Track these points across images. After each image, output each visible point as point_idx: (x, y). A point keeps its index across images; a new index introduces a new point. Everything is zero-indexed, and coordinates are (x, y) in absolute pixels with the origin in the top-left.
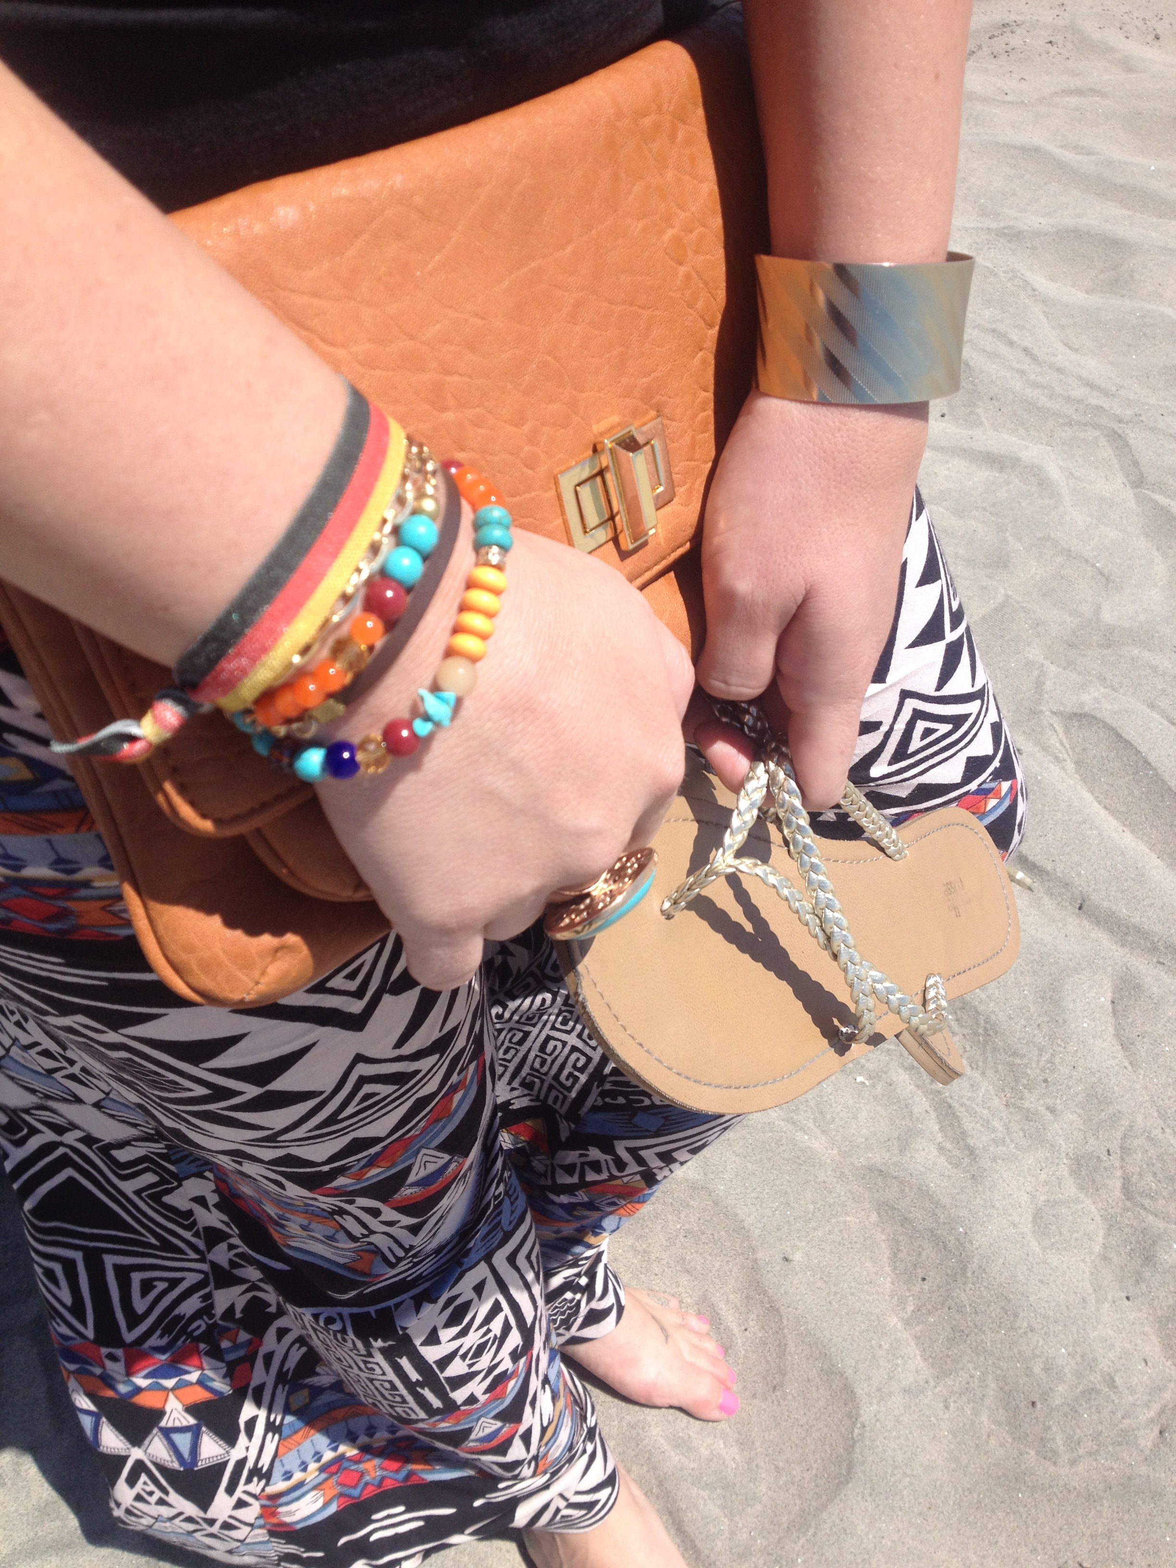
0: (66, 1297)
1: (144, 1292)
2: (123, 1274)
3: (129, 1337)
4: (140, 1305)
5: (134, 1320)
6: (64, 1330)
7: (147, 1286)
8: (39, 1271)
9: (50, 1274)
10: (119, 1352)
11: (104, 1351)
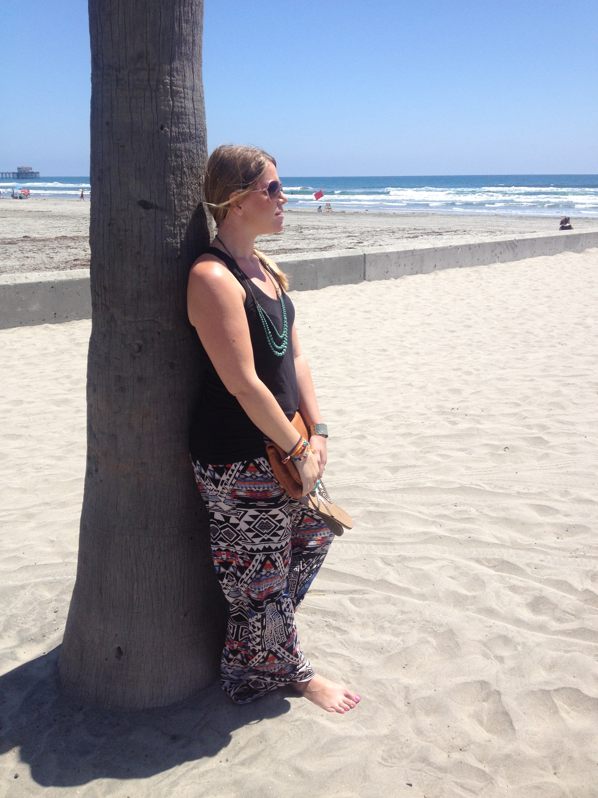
0: (232, 632)
1: (245, 633)
2: (243, 629)
3: (240, 640)
4: (243, 634)
5: (242, 636)
6: (229, 637)
7: (246, 632)
8: (229, 626)
9: (231, 627)
10: (237, 642)
11: (235, 642)
